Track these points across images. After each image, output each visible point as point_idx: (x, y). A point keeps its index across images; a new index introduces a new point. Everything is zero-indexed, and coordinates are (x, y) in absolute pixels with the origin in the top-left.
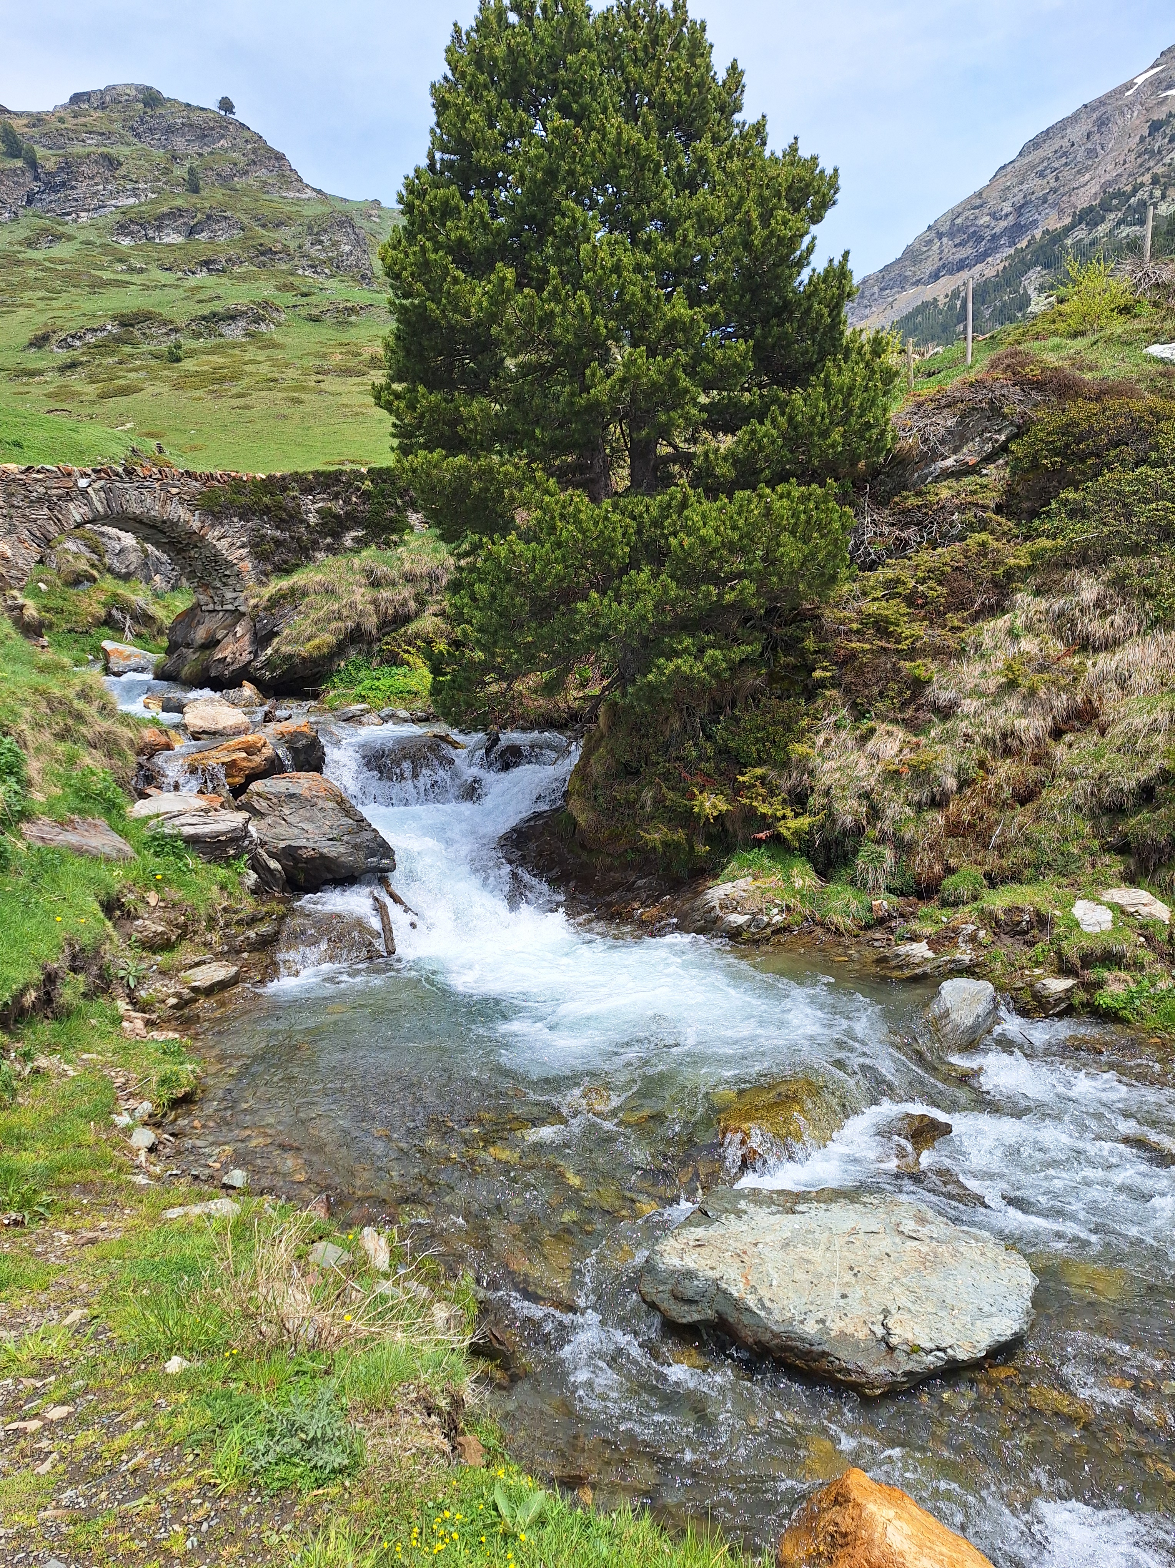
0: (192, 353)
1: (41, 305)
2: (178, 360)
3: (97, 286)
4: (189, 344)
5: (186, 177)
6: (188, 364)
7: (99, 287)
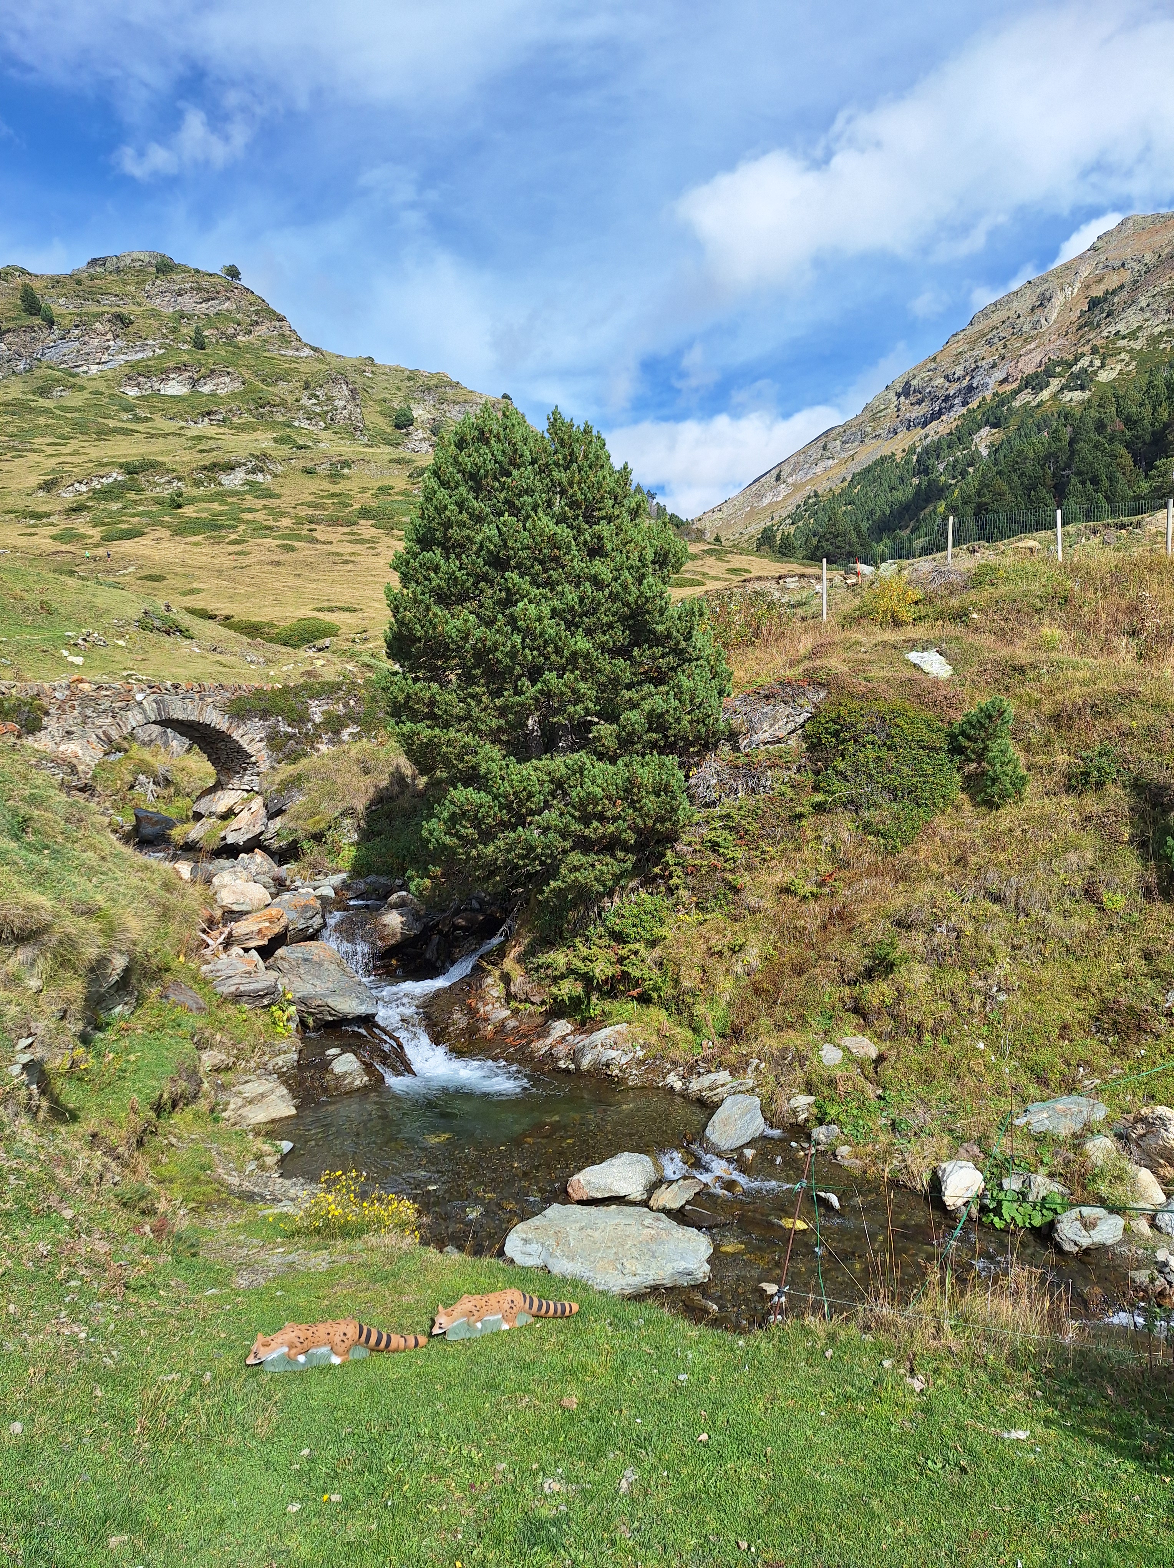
0: (192, 501)
1: (50, 450)
2: (179, 506)
3: (103, 434)
4: (190, 491)
5: (193, 334)
6: (189, 511)
7: (106, 434)
